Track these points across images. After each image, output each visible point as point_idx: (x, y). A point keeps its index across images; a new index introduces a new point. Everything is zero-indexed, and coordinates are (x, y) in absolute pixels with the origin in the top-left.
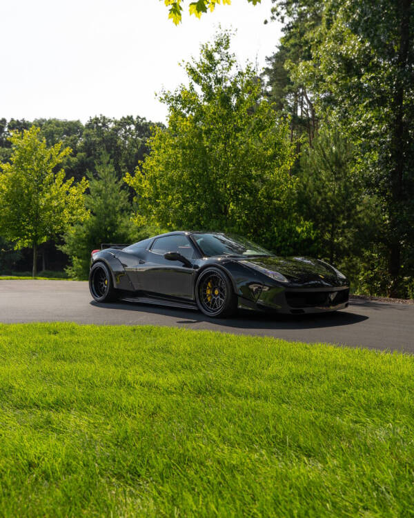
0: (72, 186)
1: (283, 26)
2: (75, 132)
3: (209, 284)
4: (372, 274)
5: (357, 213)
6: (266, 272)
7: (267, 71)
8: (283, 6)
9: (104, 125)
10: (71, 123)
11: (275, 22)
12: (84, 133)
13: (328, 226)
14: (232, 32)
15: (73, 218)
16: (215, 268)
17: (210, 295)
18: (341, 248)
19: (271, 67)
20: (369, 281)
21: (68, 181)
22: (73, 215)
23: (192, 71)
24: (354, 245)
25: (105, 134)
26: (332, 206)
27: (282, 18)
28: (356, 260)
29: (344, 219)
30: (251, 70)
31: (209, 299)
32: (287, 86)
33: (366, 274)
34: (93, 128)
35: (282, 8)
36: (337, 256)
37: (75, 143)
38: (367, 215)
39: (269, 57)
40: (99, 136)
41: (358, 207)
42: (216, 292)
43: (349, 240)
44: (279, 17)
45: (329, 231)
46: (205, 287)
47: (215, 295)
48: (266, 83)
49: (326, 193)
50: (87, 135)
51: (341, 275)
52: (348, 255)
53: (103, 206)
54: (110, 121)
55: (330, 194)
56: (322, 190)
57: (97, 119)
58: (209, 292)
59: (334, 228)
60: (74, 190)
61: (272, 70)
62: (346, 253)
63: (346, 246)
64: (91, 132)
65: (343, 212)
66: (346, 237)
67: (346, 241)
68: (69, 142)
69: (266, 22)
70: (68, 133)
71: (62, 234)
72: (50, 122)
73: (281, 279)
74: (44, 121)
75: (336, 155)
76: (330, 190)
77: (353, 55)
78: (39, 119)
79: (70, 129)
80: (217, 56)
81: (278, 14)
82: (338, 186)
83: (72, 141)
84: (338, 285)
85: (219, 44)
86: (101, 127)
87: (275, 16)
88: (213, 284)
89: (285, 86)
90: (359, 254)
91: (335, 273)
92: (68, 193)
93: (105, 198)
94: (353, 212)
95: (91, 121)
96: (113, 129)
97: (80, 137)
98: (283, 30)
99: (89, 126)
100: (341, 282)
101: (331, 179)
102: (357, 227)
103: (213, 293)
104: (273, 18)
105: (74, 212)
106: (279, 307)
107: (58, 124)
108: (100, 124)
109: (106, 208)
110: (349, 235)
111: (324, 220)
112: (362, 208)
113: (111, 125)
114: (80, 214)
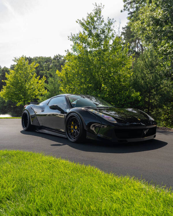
0: (39, 79)
1: (129, 12)
2: (49, 61)
3: (72, 123)
4: (168, 116)
5: (161, 88)
6: (103, 116)
7: (123, 33)
8: (129, 4)
9: (60, 58)
10: (47, 58)
11: (126, 11)
12: (52, 62)
13: (147, 94)
14: (102, 7)
15: (40, 93)
16: (74, 113)
17: (73, 129)
18: (153, 104)
19: (124, 32)
20: (166, 120)
21: (37, 77)
22: (40, 92)
23: (83, 24)
24: (159, 103)
25: (61, 62)
26: (149, 85)
27: (129, 9)
28: (160, 110)
29: (155, 91)
30: (110, 22)
31: (72, 131)
32: (131, 38)
33: (165, 117)
34: (56, 60)
35: (128, 5)
36: (151, 108)
37: (49, 66)
38: (165, 89)
39: (124, 27)
40: (58, 63)
41: (161, 85)
42: (76, 127)
43: (157, 101)
44: (127, 9)
45: (147, 97)
46: (70, 124)
47: (75, 129)
48: (123, 39)
49: (146, 79)
50: (53, 62)
51: (152, 119)
52: (157, 108)
53: (53, 88)
54: (62, 57)
55: (148, 80)
56: (144, 78)
57: (57, 56)
58: (72, 127)
59: (150, 95)
60: (40, 81)
61: (125, 33)
62: (155, 107)
63: (156, 104)
64: (55, 61)
65: (154, 88)
66: (155, 99)
67: (155, 101)
68: (47, 65)
69: (122, 11)
70: (46, 62)
71: (38, 100)
72: (40, 58)
73: (112, 121)
74: (37, 57)
75: (151, 62)
76: (148, 78)
77: (159, 17)
78: (35, 57)
79: (47, 60)
80: (95, 19)
81: (127, 8)
82: (152, 76)
83: (48, 65)
84: (150, 125)
85: (96, 13)
86: (58, 59)
87: (125, 8)
88: (74, 123)
89: (130, 38)
90: (161, 107)
91: (148, 118)
92: (38, 83)
93: (54, 85)
94: (159, 88)
95: (55, 57)
96: (63, 60)
97: (51, 63)
98: (129, 14)
99: (54, 59)
100: (151, 123)
101: (149, 73)
102: (161, 95)
103: (74, 128)
104: (124, 10)
105: (40, 91)
106: (111, 138)
107: (42, 58)
108: (58, 58)
109: (55, 89)
110: (157, 98)
111: (145, 92)
112: (163, 86)
113: (62, 58)
114: (43, 92)
